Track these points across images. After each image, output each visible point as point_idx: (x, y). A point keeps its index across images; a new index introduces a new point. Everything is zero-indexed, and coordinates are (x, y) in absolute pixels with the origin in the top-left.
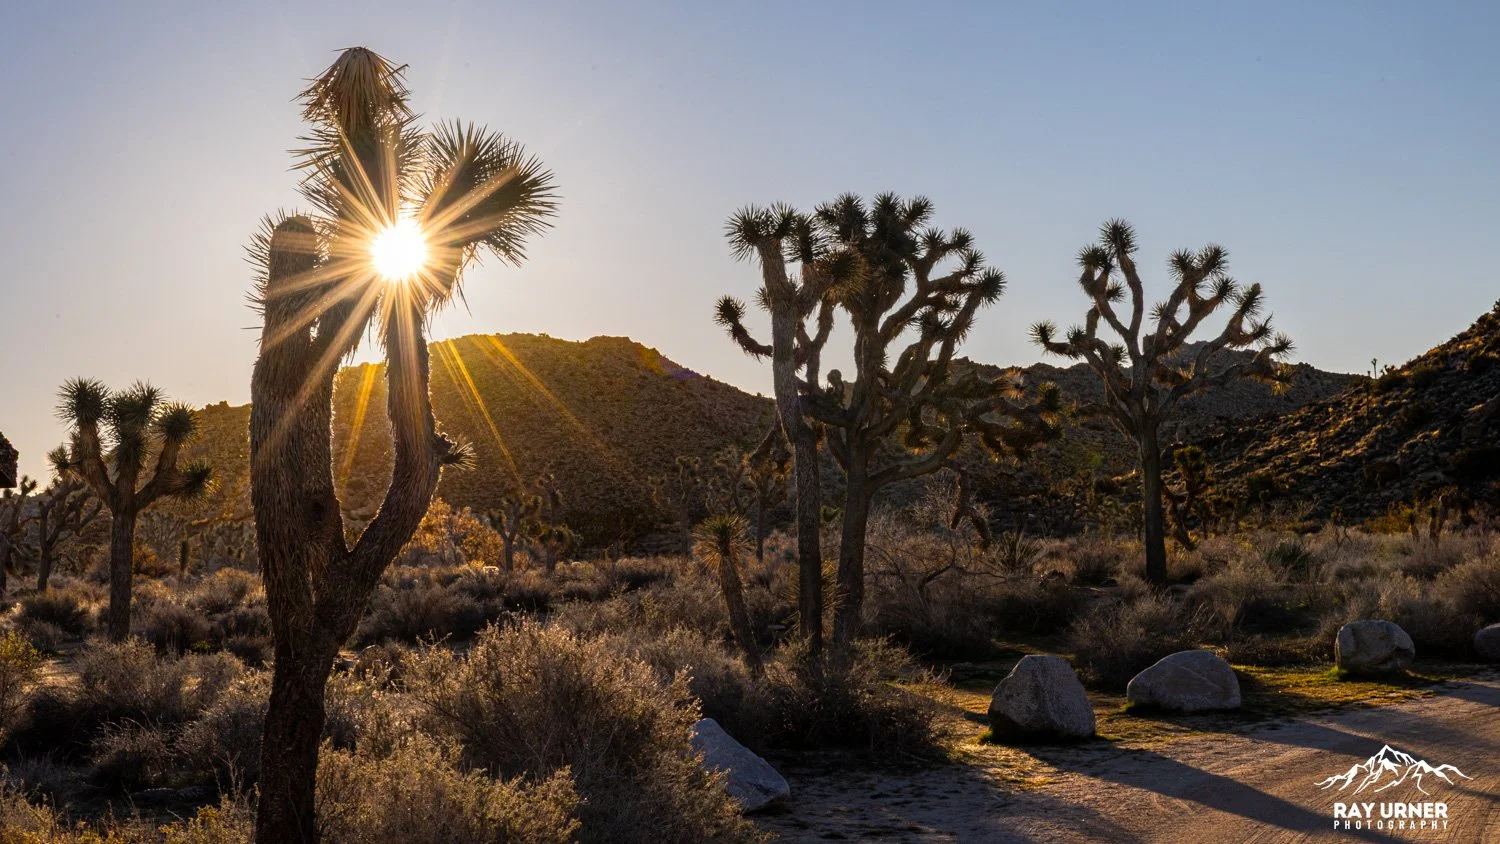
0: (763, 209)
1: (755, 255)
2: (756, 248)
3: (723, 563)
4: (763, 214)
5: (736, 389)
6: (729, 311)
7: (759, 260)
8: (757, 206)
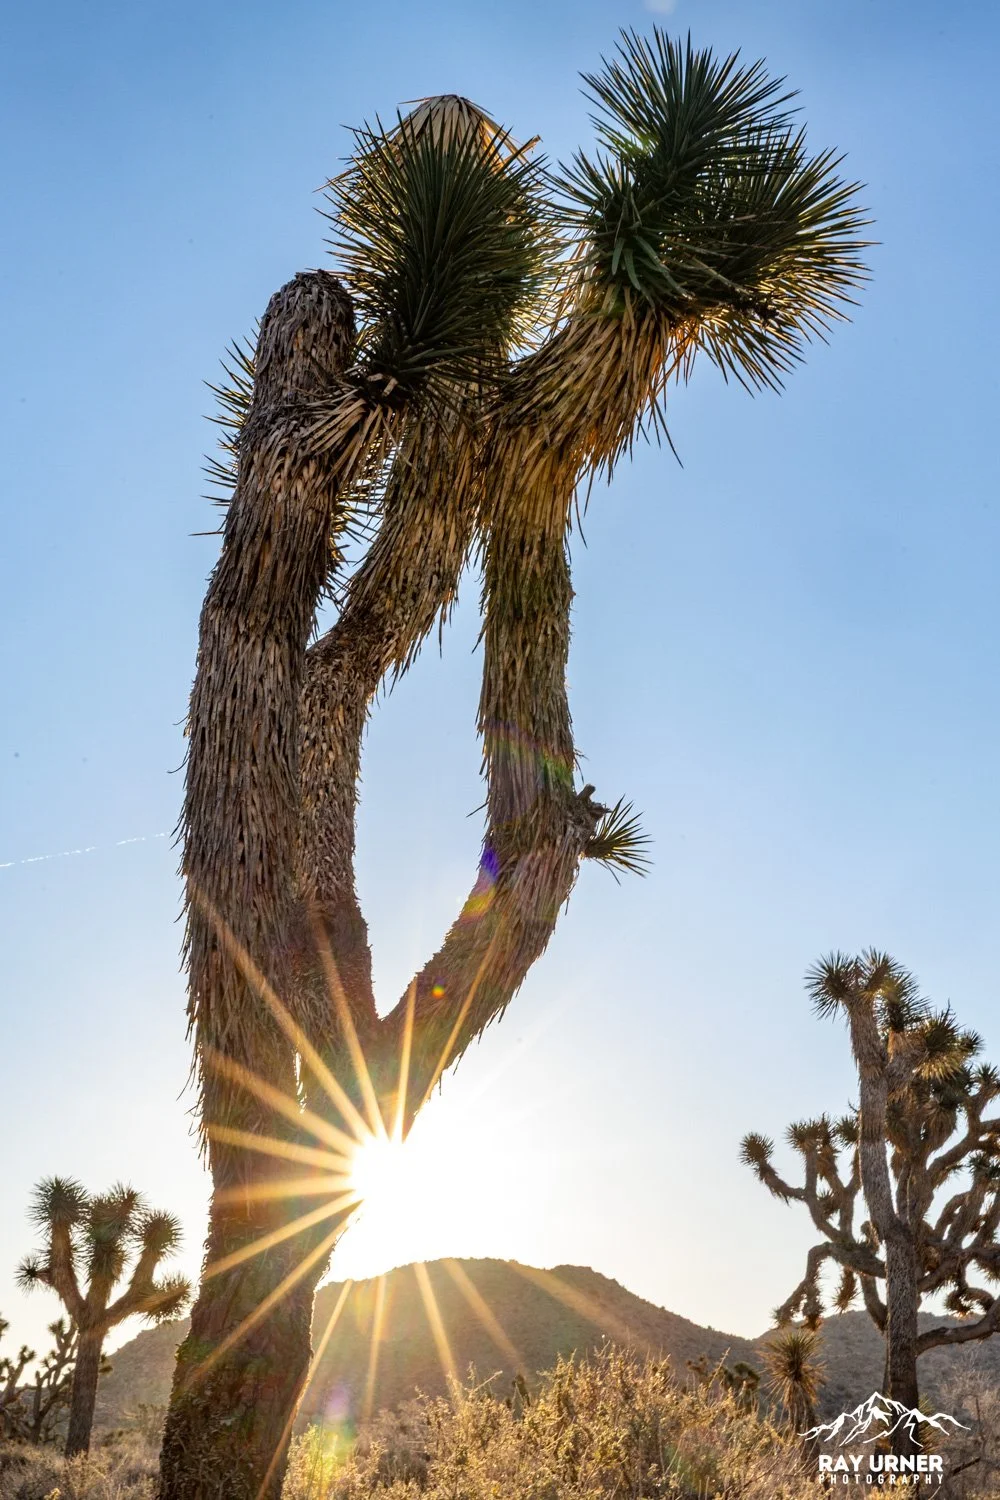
0: (853, 957)
1: (841, 1012)
2: (840, 1002)
3: (794, 1391)
4: (851, 963)
5: (688, 1321)
6: (756, 1150)
7: (846, 1017)
8: (844, 953)
